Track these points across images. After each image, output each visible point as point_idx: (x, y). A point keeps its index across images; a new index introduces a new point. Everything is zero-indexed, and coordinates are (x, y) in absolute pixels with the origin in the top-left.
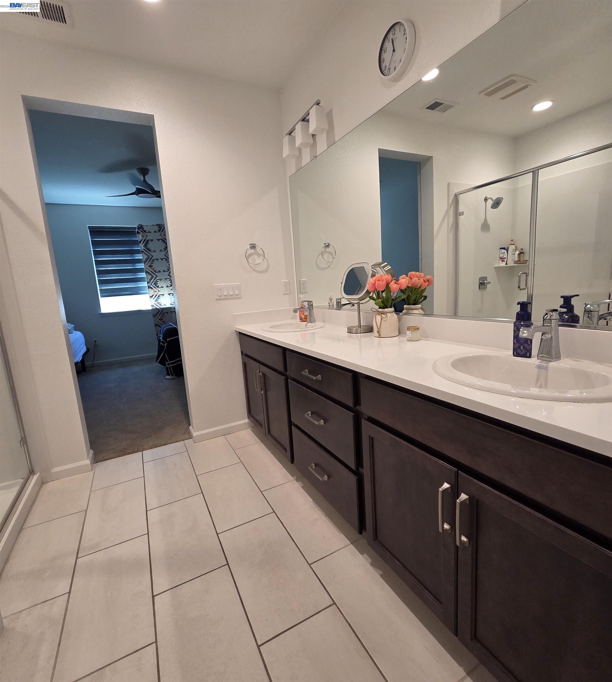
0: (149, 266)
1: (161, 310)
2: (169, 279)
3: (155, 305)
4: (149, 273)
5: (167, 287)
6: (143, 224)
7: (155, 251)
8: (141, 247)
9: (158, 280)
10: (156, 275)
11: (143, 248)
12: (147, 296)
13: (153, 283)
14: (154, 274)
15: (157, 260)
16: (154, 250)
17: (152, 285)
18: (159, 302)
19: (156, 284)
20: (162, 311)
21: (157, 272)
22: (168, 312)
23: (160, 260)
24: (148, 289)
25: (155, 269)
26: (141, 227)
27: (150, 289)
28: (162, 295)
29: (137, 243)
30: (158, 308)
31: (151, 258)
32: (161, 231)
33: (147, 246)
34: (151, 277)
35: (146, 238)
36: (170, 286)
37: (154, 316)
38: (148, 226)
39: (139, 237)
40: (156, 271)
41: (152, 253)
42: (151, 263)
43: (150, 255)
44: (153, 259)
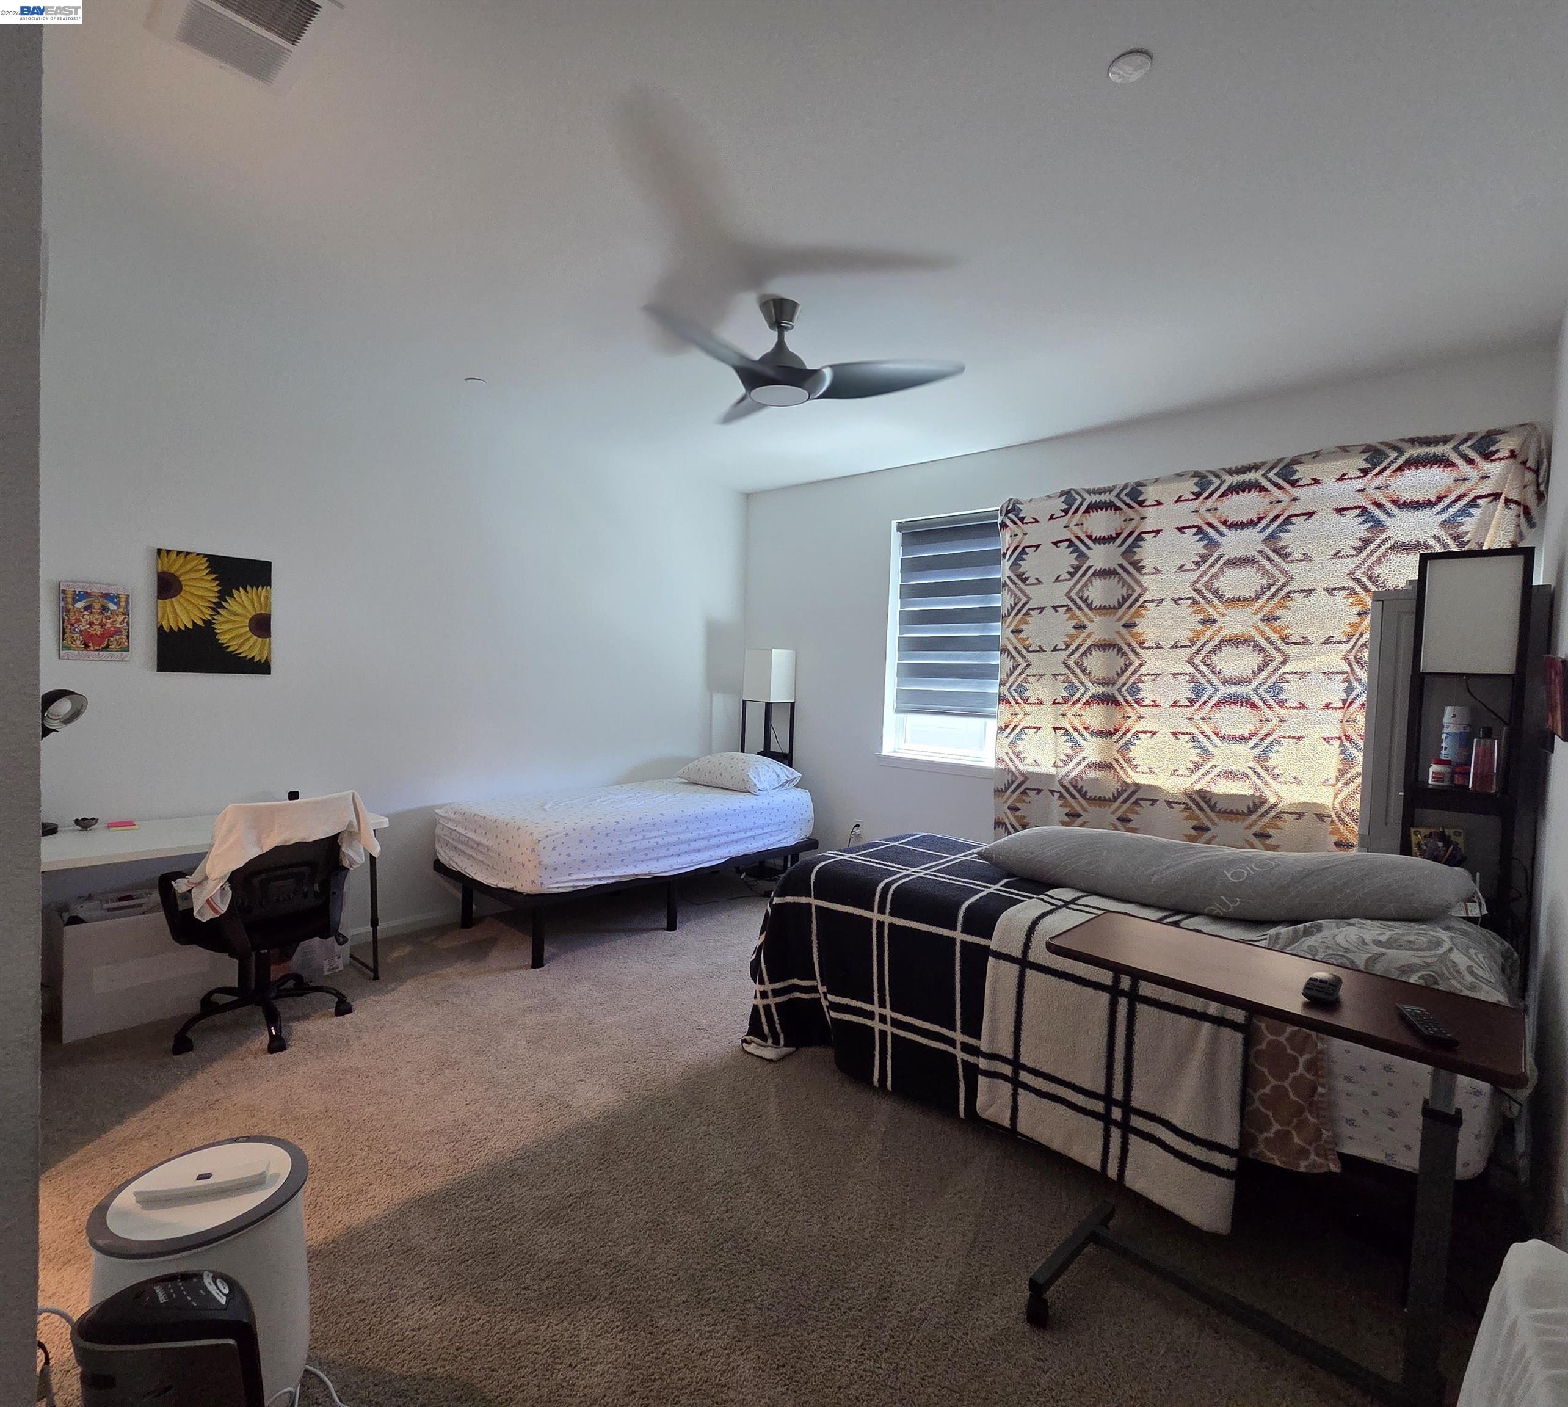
0: (1012, 632)
1: (1020, 779)
2: (1062, 678)
3: (1006, 759)
4: (1009, 653)
5: (1054, 703)
6: (1022, 498)
7: (1039, 582)
8: (1004, 571)
9: (1030, 679)
10: (1026, 661)
11: (1008, 573)
12: (992, 725)
13: (1013, 688)
14: (1023, 657)
15: (1042, 609)
16: (1037, 579)
17: (1010, 693)
18: (1018, 749)
19: (1021, 689)
20: (1023, 783)
21: (1033, 651)
22: (1042, 790)
23: (1049, 611)
24: (999, 703)
25: (1028, 642)
26: (1013, 509)
27: (1003, 706)
28: (1035, 728)
29: (995, 558)
30: (1013, 768)
31: (1024, 605)
32: (1071, 511)
33: (1020, 566)
34: (1013, 667)
35: (1020, 543)
36: (1061, 700)
37: (998, 792)
38: (1036, 500)
39: (1005, 540)
40: (1030, 649)
41: (1027, 589)
42: (1020, 622)
43: (1021, 596)
44: (1029, 609)
